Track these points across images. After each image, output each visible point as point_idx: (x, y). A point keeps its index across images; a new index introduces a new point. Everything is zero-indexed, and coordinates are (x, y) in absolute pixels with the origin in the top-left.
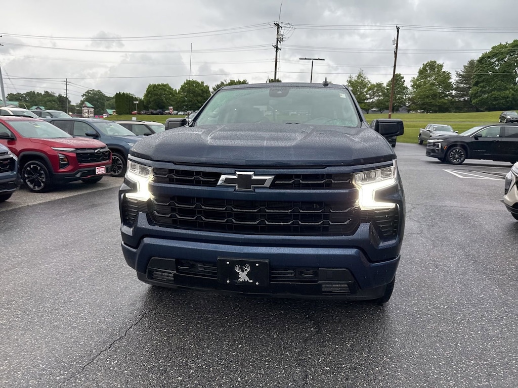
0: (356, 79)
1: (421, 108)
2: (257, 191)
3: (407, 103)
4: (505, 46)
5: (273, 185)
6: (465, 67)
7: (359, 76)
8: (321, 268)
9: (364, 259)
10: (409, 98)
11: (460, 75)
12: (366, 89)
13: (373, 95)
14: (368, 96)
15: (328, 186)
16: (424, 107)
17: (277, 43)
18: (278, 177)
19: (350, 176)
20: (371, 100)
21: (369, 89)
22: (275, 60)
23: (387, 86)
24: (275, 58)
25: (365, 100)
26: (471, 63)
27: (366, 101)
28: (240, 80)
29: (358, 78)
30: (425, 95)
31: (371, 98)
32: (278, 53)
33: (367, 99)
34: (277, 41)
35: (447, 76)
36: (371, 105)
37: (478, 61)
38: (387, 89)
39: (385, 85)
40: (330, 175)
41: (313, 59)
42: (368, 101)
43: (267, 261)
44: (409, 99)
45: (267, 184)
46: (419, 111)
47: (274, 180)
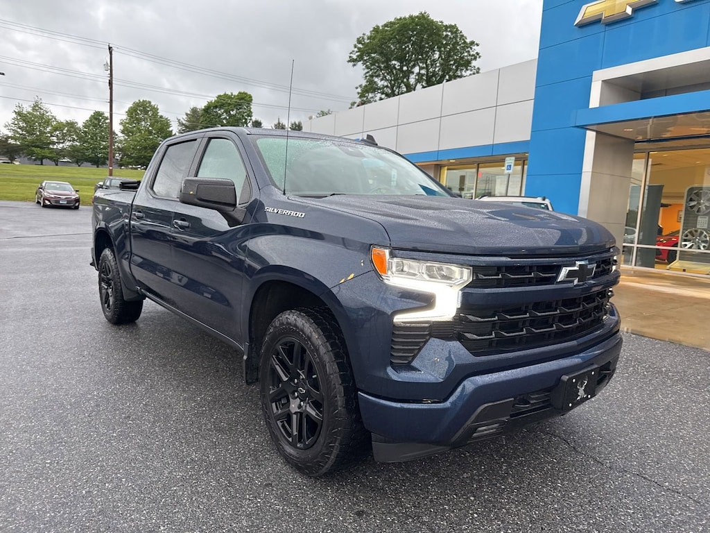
0: (30, 110)
1: (137, 162)
3: (117, 155)
4: (230, 97)
6: (187, 114)
7: (35, 106)
10: (119, 147)
11: (183, 124)
12: (50, 128)
13: (63, 139)
14: (55, 139)
16: (141, 161)
20: (61, 145)
21: (56, 129)
23: (85, 127)
25: (49, 144)
26: (194, 110)
27: (51, 146)
29: (34, 109)
30: (141, 145)
31: (59, 143)
33: (54, 143)
35: (166, 124)
36: (61, 153)
37: (204, 110)
38: (85, 132)
39: (80, 125)
42: (55, 147)
44: (120, 149)
46: (130, 166)
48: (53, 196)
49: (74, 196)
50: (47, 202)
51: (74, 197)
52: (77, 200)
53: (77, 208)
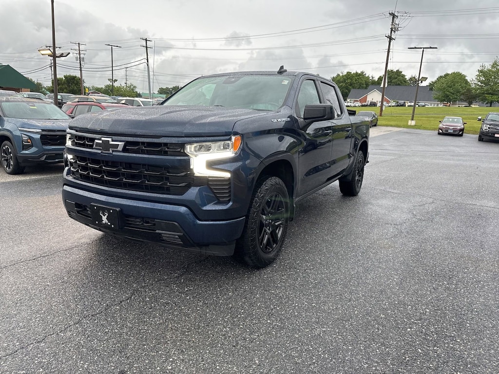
0: (490, 68)
2: (114, 153)
5: (125, 150)
7: (494, 65)
8: (157, 219)
9: (191, 216)
15: (166, 153)
17: (391, 33)
18: (127, 143)
19: (182, 146)
22: (387, 50)
24: (387, 48)
28: (358, 72)
29: (493, 67)
32: (391, 43)
34: (392, 30)
40: (166, 144)
41: (424, 48)
43: (118, 209)
45: (120, 148)
47: (125, 146)
48: (444, 127)
49: (460, 126)
50: (440, 131)
51: (459, 128)
52: (462, 130)
53: (461, 135)
